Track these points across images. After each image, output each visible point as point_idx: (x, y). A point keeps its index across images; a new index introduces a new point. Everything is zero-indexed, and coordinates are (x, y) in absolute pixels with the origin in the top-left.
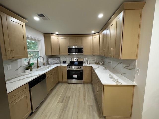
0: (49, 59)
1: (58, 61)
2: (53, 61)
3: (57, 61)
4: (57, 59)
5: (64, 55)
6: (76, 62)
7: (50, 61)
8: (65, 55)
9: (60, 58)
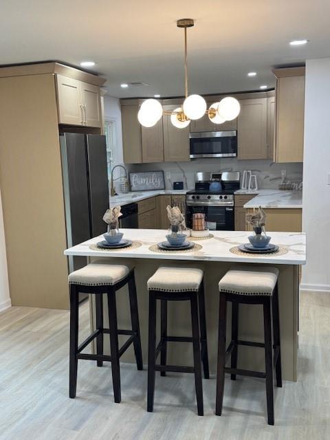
0: (131, 174)
1: (159, 183)
2: (142, 181)
3: (154, 181)
4: (154, 174)
5: (176, 162)
6: (213, 184)
7: (137, 180)
8: (180, 162)
9: (163, 172)
